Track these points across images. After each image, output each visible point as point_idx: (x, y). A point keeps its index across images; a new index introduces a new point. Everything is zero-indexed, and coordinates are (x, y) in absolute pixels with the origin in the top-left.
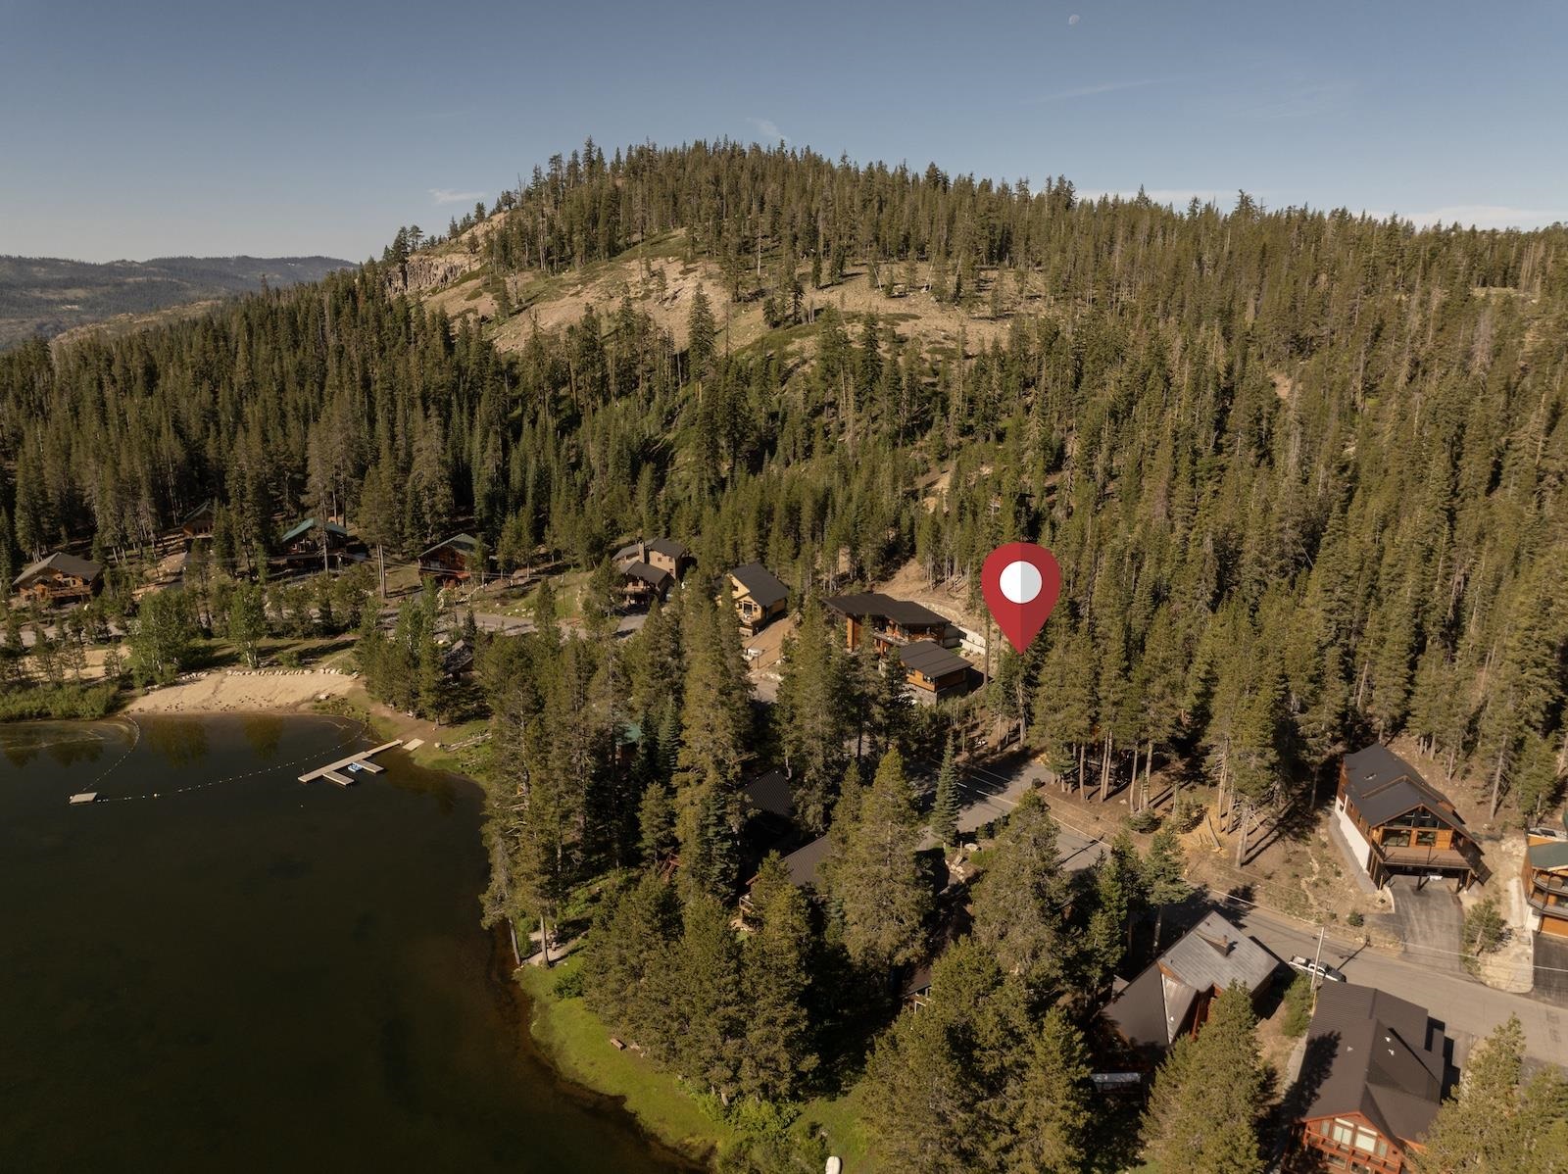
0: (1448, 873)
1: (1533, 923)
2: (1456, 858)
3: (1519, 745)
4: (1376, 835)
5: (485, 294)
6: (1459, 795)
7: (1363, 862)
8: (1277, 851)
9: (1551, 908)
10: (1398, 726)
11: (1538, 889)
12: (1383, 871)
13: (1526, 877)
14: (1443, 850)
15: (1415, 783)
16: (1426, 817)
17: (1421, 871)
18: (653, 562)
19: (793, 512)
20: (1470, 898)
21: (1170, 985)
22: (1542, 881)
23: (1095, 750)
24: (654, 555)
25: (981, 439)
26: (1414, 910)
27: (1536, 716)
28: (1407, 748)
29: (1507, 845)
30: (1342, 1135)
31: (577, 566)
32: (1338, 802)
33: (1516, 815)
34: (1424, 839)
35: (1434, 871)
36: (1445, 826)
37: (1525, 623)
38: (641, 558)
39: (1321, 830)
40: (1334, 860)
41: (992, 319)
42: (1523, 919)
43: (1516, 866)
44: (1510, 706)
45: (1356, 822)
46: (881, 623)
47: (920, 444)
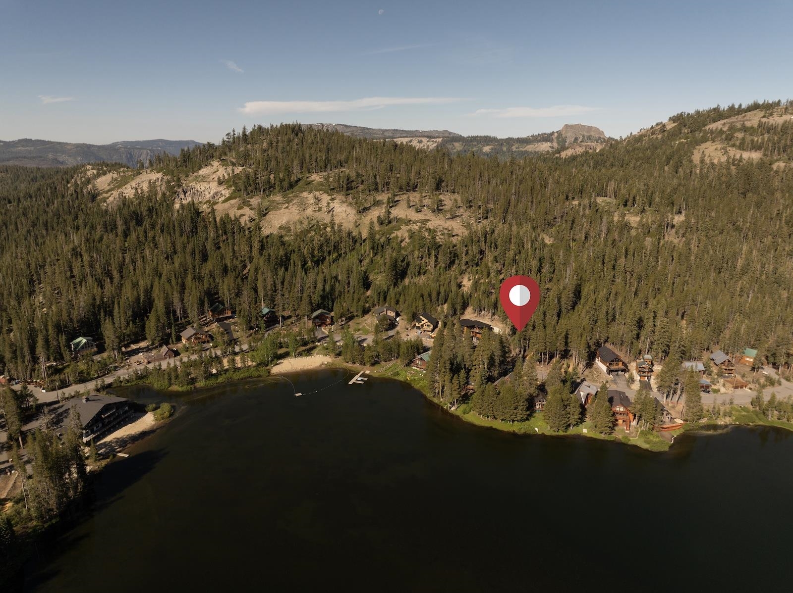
0: (622, 371)
1: (639, 378)
2: (623, 367)
3: (632, 343)
4: (608, 365)
5: (245, 207)
6: (621, 355)
7: (605, 371)
8: (587, 370)
9: (642, 374)
10: (606, 341)
11: (639, 371)
12: (610, 372)
13: (636, 369)
14: (621, 366)
15: (613, 353)
16: (617, 359)
17: (617, 371)
18: (389, 314)
19: (430, 295)
20: (627, 375)
21: (582, 393)
22: (640, 369)
23: (545, 354)
24: (389, 312)
25: (471, 267)
26: (617, 378)
27: (635, 336)
28: (608, 345)
29: (632, 364)
30: (618, 409)
31: (357, 316)
32: (597, 359)
33: (633, 358)
34: (617, 364)
35: (619, 371)
36: (621, 361)
37: (631, 316)
38: (385, 313)
39: (594, 366)
40: (599, 372)
41: (452, 219)
42: (637, 377)
43: (635, 368)
44: (630, 335)
45: (603, 363)
46: (473, 327)
47: (452, 269)
